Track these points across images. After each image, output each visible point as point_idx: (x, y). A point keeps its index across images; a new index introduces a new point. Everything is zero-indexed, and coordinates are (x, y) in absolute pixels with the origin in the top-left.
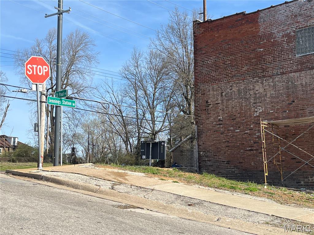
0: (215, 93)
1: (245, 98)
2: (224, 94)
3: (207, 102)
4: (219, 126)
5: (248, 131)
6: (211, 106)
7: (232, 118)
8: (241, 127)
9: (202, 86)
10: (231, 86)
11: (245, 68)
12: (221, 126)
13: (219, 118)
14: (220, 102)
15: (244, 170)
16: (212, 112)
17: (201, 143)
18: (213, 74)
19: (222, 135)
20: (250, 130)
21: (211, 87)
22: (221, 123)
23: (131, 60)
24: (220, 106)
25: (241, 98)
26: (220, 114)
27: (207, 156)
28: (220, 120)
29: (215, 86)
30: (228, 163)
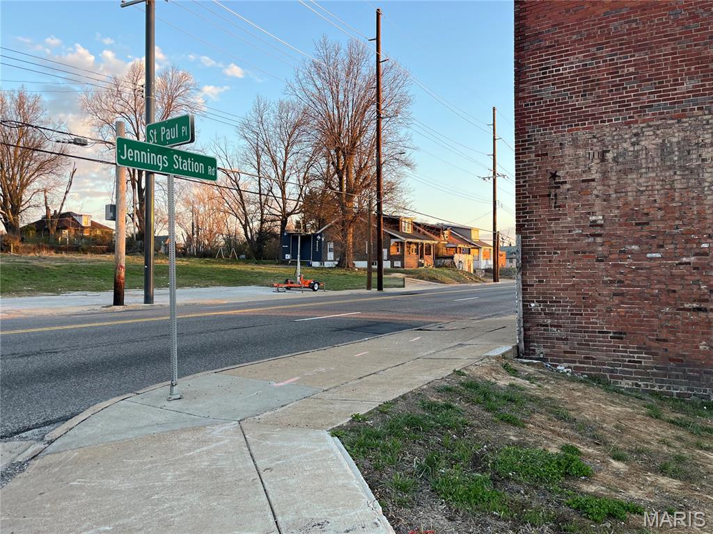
0: (581, 152)
1: (683, 168)
2: (609, 156)
3: (554, 176)
4: (591, 240)
5: (692, 259)
6: (568, 186)
7: (636, 219)
8: (668, 247)
9: (538, 135)
10: (636, 135)
11: (688, 85)
12: (599, 240)
13: (594, 218)
14: (597, 176)
15: (671, 360)
16: (569, 203)
17: (533, 280)
18: (579, 102)
19: (602, 265)
20: (696, 254)
21: (568, 138)
22: (598, 231)
23: (252, 112)
24: (598, 189)
25: (670, 168)
26: (596, 209)
27: (551, 315)
28: (594, 224)
29: (583, 135)
30: (619, 336)
